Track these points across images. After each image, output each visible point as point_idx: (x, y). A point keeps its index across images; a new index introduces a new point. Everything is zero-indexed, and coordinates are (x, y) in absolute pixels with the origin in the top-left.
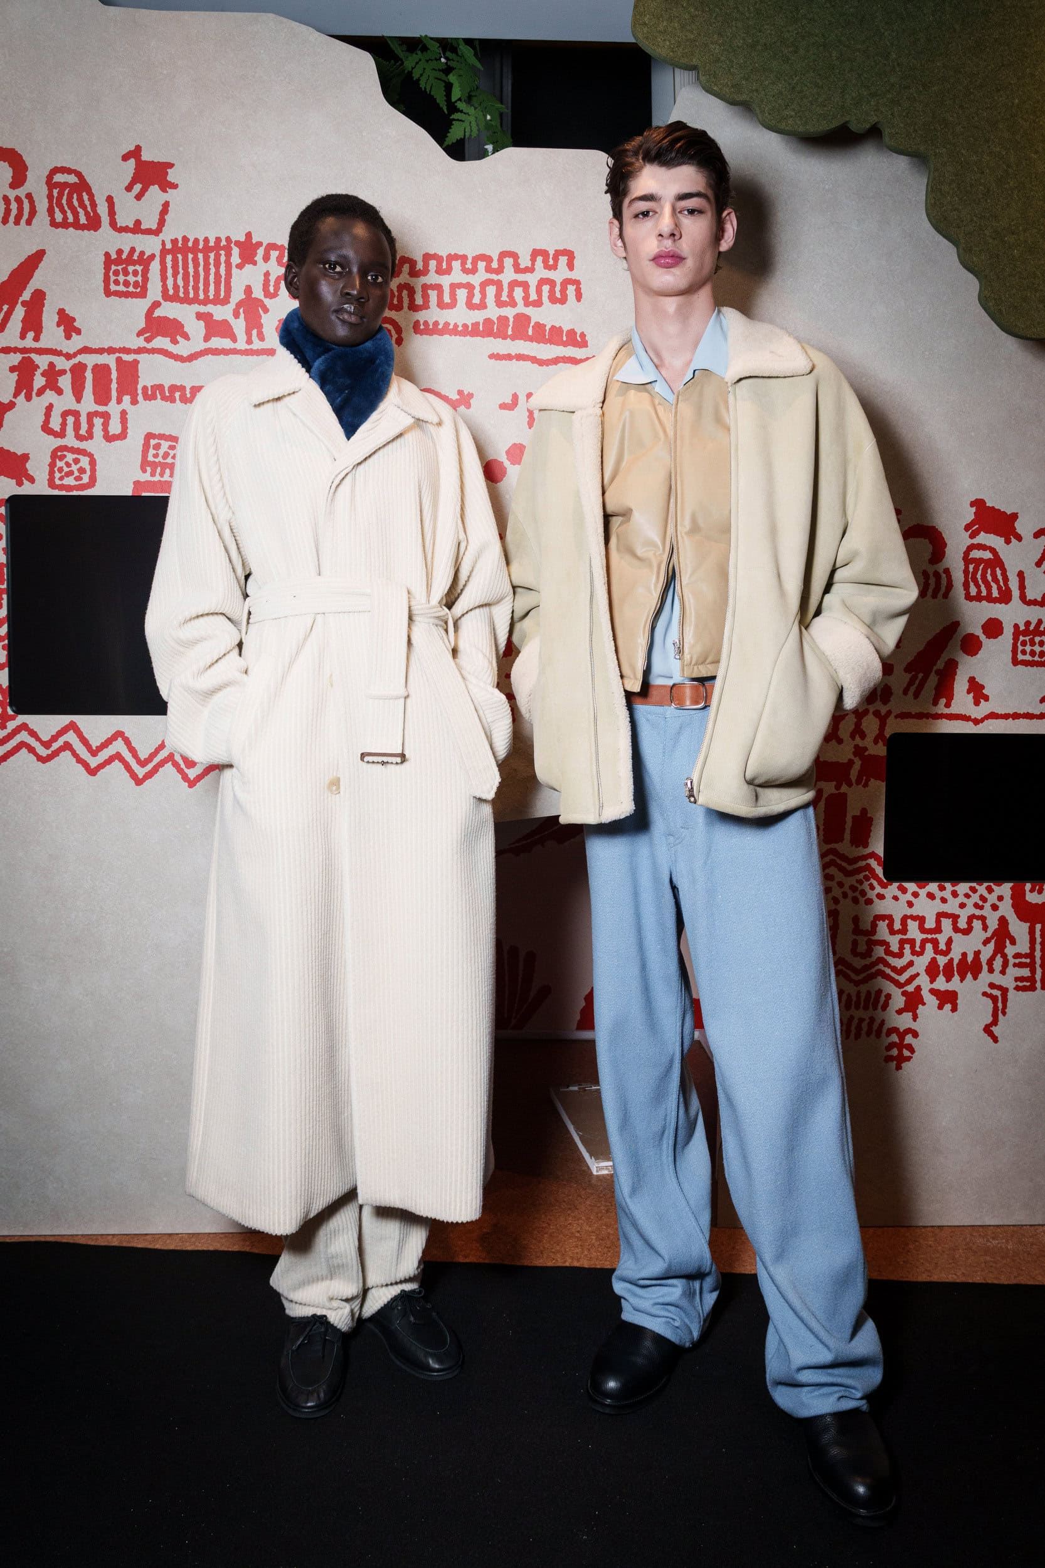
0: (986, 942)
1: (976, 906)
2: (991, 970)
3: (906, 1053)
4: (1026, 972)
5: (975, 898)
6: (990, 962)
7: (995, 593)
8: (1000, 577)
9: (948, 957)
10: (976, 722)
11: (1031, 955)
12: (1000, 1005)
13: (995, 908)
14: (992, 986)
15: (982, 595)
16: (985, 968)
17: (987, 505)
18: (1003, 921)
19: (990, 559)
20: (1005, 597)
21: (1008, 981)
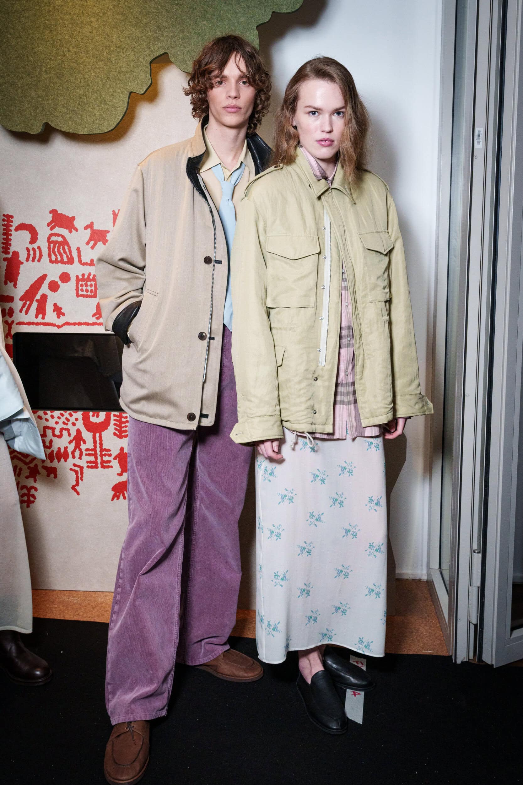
0: (70, 442)
1: (64, 423)
2: (74, 457)
3: (32, 499)
4: (92, 459)
5: (63, 419)
6: (73, 453)
7: (65, 259)
8: (67, 251)
9: (51, 450)
10: (59, 327)
11: (95, 450)
12: (79, 475)
13: (74, 424)
14: (75, 465)
15: (58, 260)
16: (71, 456)
17: (59, 212)
18: (78, 431)
19: (61, 241)
20: (71, 261)
21: (83, 463)
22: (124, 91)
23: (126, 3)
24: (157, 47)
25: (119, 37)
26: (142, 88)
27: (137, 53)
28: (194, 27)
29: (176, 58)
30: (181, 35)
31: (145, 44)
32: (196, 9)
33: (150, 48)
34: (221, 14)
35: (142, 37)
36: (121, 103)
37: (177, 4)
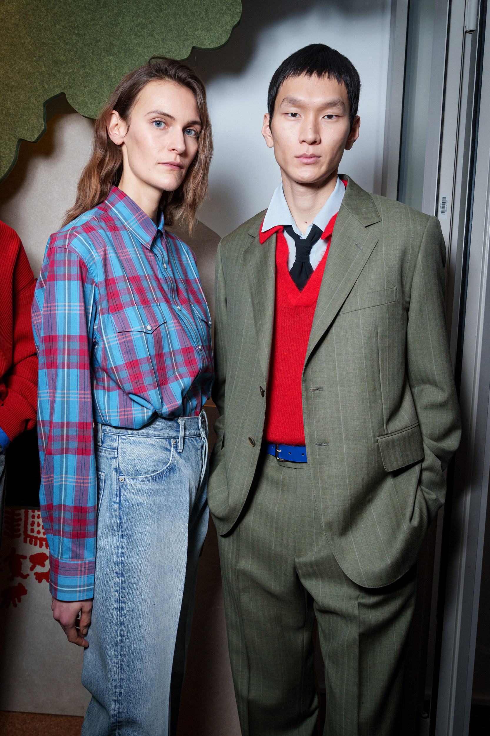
22: (12, 138)
23: (16, 32)
24: (52, 85)
25: (7, 72)
26: (33, 135)
27: (28, 92)
28: (97, 62)
29: (74, 100)
30: (81, 73)
31: (38, 81)
32: (100, 41)
33: (43, 87)
34: (131, 48)
35: (34, 73)
36: (7, 152)
37: (78, 35)
